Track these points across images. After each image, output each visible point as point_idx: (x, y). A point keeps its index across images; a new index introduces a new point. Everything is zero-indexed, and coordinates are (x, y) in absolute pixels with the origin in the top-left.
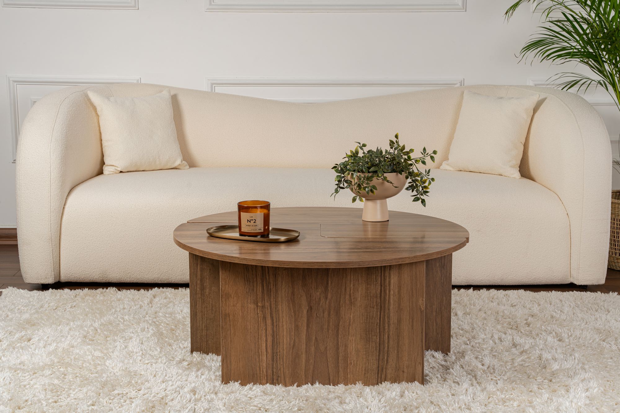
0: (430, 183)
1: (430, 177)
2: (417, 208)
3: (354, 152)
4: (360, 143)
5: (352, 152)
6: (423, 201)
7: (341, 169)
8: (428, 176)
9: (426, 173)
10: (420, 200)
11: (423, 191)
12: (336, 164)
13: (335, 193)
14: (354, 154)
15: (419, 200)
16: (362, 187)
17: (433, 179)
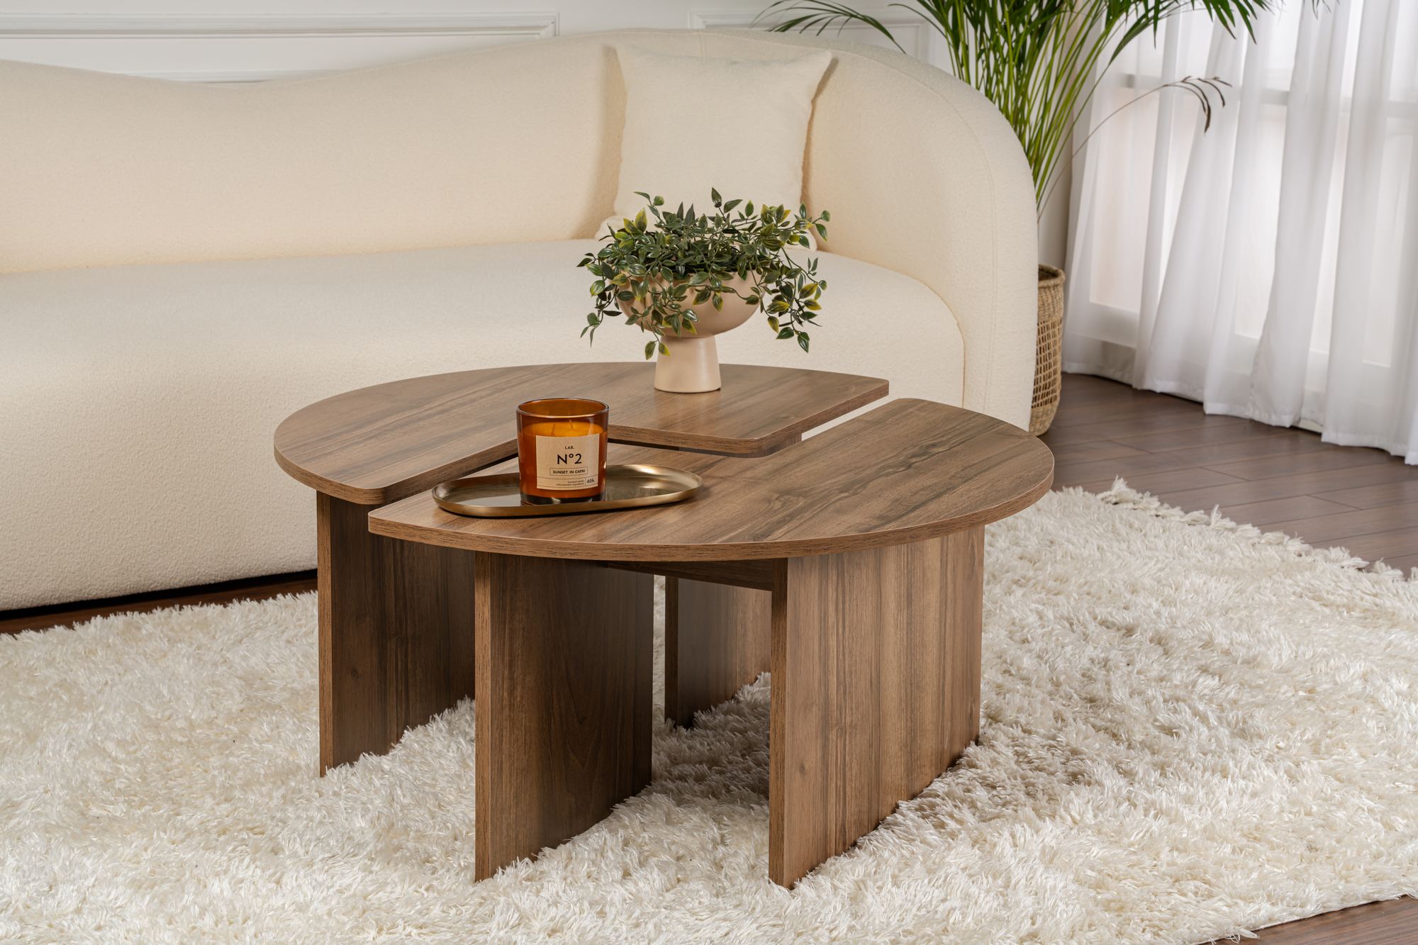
0: (818, 294)
1: (818, 279)
2: (788, 355)
3: (634, 223)
4: (647, 196)
5: (629, 223)
6: (803, 338)
7: (605, 266)
8: (814, 274)
9: (809, 267)
10: (796, 336)
11: (801, 312)
12: (587, 255)
13: (591, 328)
14: (633, 229)
15: (792, 335)
16: (664, 316)
17: (823, 284)
